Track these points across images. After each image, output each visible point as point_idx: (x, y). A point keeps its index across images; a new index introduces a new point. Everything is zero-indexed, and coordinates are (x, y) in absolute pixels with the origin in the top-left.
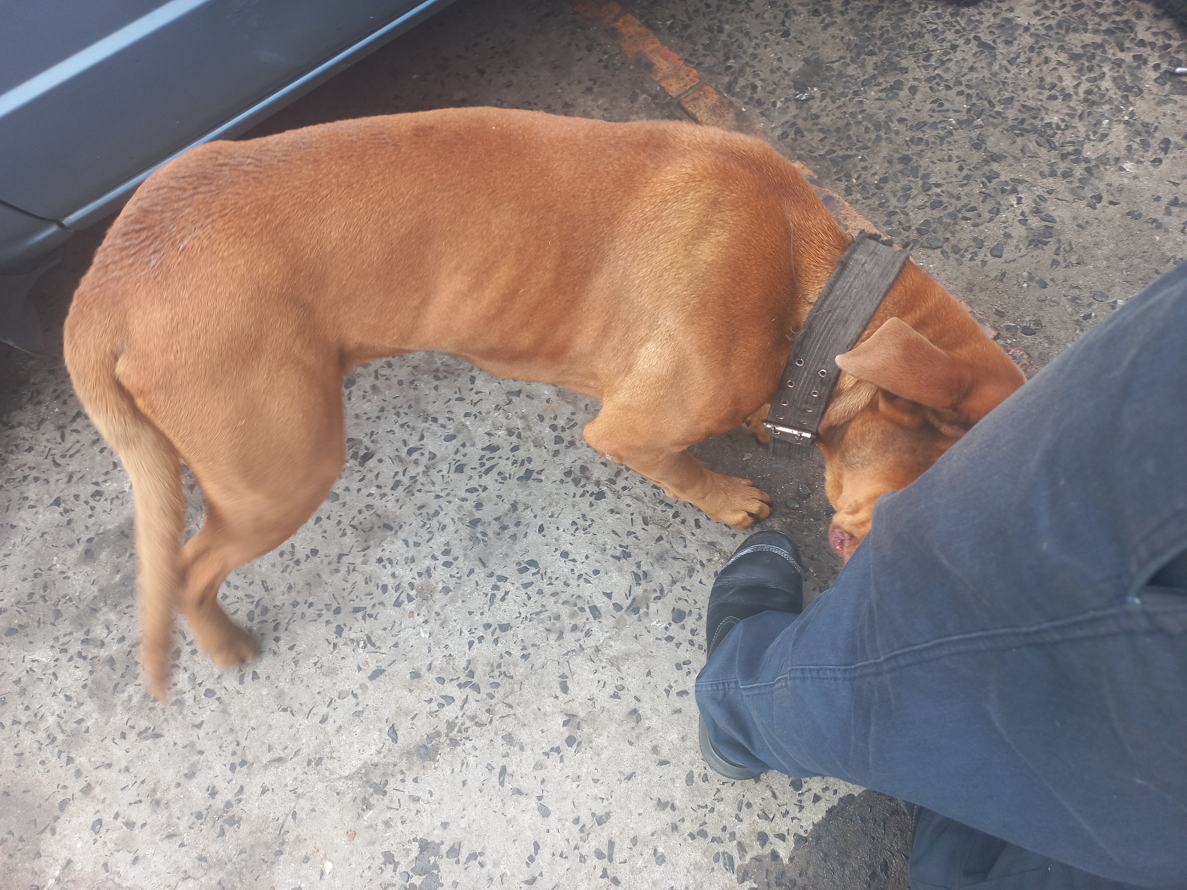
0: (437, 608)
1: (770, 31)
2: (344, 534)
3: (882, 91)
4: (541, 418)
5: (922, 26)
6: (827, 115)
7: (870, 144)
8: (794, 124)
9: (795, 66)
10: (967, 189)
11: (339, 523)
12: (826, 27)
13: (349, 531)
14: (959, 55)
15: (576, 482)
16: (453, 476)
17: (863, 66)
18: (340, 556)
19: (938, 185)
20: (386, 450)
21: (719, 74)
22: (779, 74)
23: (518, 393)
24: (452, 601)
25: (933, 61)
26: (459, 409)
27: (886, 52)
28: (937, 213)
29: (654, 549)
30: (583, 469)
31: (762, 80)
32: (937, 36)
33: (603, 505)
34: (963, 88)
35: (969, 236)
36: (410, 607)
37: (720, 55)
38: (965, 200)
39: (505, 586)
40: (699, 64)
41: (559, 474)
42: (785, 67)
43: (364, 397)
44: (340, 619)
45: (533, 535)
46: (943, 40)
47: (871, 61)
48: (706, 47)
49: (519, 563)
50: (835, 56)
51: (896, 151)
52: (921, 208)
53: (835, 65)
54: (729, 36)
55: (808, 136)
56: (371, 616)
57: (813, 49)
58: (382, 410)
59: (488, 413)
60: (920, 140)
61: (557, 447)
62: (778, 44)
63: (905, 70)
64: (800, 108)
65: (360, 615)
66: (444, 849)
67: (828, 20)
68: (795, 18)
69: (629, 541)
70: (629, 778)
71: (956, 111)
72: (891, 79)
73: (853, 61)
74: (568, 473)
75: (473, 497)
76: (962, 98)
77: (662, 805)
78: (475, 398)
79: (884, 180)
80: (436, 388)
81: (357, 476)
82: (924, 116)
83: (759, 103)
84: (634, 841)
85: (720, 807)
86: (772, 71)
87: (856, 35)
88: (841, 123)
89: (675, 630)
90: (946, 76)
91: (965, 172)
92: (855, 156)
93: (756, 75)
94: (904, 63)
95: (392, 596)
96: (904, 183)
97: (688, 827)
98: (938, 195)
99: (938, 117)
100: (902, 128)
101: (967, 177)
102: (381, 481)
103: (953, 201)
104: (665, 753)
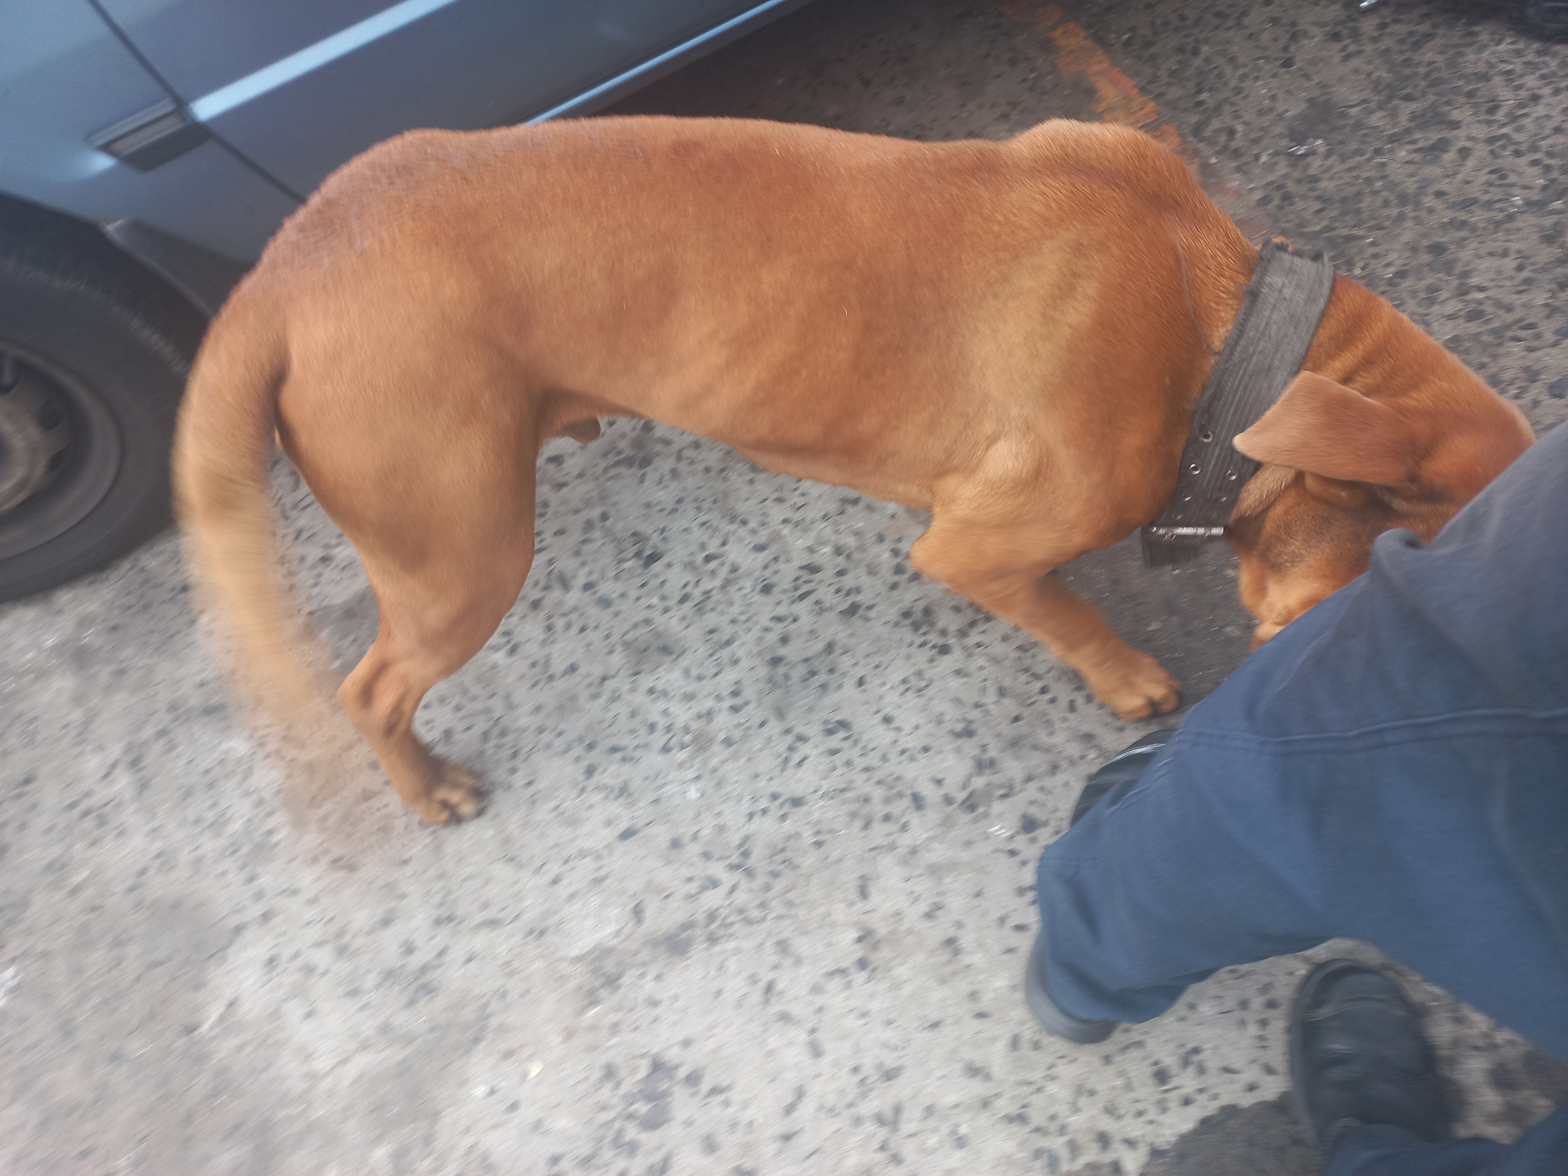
0: (714, 762)
1: (1266, 58)
2: (611, 652)
3: (1417, 151)
4: (881, 538)
5: (1491, 66)
6: (1331, 179)
7: (1387, 223)
8: (1280, 187)
9: (1294, 109)
10: (1525, 298)
11: (608, 636)
12: (1347, 58)
13: (619, 648)
14: (1540, 110)
15: (916, 627)
16: (758, 598)
17: (1394, 114)
18: (604, 679)
19: (1481, 289)
20: (677, 553)
21: (1185, 110)
22: (1270, 117)
23: (855, 502)
24: (735, 757)
25: (1500, 115)
26: (777, 513)
27: (1431, 98)
28: (1473, 327)
29: (1009, 731)
30: (927, 612)
31: (1246, 124)
32: (1511, 80)
33: (948, 663)
34: (1538, 156)
35: (1520, 363)
36: (682, 755)
37: (1190, 85)
38: (1518, 313)
39: (804, 749)
40: (1160, 95)
41: (893, 614)
42: (1280, 107)
43: (660, 482)
44: (593, 757)
45: (849, 689)
46: (1519, 87)
47: (1406, 109)
48: (1172, 73)
49: (826, 722)
50: (1355, 98)
51: (1425, 235)
52: (1451, 317)
53: (1353, 111)
54: (1207, 60)
55: (1300, 205)
56: (631, 759)
57: (1324, 87)
58: (680, 501)
59: (813, 522)
60: (1464, 224)
61: (896, 578)
62: (1274, 76)
63: (1455, 125)
64: (1293, 166)
65: (618, 756)
66: (682, 1073)
67: (1352, 48)
68: (1305, 42)
69: (975, 714)
70: (935, 1025)
71: (1525, 187)
72: (1434, 136)
73: (1381, 106)
74: (906, 614)
75: (779, 628)
76: (1536, 170)
77: (974, 1071)
78: (800, 501)
79: (1401, 274)
80: (751, 482)
81: (639, 581)
82: (1475, 191)
83: (1236, 154)
84: (929, 1111)
85: (1052, 1088)
86: (1261, 113)
87: (1390, 71)
88: (1349, 191)
89: (1020, 842)
90: (1518, 137)
91: (1525, 274)
92: (1364, 237)
93: (1236, 116)
94: (1456, 115)
95: (659, 739)
96: (1431, 281)
97: (1004, 1106)
98: (1480, 302)
99: (1495, 193)
100: (1438, 204)
101: (1528, 281)
102: (667, 589)
103: (1501, 312)
104: (986, 1002)
